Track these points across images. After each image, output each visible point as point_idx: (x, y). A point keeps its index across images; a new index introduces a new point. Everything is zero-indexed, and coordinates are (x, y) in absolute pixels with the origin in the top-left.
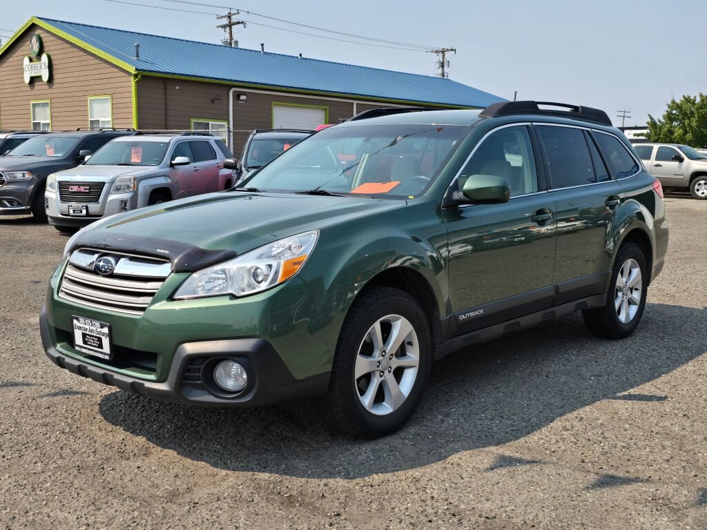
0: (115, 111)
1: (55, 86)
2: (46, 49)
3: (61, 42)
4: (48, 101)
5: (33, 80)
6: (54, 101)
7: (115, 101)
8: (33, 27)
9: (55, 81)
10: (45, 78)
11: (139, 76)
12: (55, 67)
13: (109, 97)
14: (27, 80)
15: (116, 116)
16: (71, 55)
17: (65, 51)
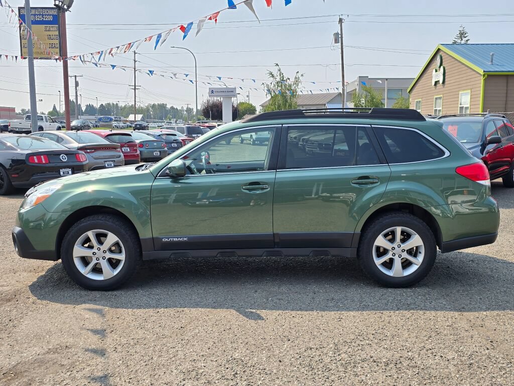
0: (472, 100)
1: (446, 86)
2: (443, 63)
3: (451, 58)
4: (442, 96)
5: (436, 83)
6: (444, 95)
7: (473, 93)
8: (439, 50)
9: (446, 83)
10: (441, 82)
11: (486, 76)
12: (446, 74)
13: (469, 91)
14: (433, 83)
15: (472, 103)
16: (454, 66)
17: (452, 63)
